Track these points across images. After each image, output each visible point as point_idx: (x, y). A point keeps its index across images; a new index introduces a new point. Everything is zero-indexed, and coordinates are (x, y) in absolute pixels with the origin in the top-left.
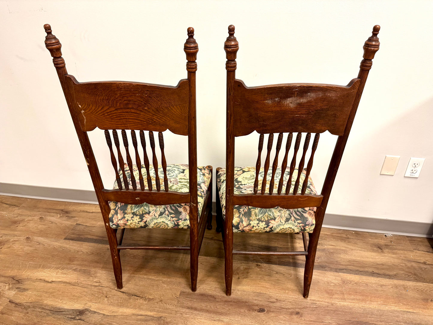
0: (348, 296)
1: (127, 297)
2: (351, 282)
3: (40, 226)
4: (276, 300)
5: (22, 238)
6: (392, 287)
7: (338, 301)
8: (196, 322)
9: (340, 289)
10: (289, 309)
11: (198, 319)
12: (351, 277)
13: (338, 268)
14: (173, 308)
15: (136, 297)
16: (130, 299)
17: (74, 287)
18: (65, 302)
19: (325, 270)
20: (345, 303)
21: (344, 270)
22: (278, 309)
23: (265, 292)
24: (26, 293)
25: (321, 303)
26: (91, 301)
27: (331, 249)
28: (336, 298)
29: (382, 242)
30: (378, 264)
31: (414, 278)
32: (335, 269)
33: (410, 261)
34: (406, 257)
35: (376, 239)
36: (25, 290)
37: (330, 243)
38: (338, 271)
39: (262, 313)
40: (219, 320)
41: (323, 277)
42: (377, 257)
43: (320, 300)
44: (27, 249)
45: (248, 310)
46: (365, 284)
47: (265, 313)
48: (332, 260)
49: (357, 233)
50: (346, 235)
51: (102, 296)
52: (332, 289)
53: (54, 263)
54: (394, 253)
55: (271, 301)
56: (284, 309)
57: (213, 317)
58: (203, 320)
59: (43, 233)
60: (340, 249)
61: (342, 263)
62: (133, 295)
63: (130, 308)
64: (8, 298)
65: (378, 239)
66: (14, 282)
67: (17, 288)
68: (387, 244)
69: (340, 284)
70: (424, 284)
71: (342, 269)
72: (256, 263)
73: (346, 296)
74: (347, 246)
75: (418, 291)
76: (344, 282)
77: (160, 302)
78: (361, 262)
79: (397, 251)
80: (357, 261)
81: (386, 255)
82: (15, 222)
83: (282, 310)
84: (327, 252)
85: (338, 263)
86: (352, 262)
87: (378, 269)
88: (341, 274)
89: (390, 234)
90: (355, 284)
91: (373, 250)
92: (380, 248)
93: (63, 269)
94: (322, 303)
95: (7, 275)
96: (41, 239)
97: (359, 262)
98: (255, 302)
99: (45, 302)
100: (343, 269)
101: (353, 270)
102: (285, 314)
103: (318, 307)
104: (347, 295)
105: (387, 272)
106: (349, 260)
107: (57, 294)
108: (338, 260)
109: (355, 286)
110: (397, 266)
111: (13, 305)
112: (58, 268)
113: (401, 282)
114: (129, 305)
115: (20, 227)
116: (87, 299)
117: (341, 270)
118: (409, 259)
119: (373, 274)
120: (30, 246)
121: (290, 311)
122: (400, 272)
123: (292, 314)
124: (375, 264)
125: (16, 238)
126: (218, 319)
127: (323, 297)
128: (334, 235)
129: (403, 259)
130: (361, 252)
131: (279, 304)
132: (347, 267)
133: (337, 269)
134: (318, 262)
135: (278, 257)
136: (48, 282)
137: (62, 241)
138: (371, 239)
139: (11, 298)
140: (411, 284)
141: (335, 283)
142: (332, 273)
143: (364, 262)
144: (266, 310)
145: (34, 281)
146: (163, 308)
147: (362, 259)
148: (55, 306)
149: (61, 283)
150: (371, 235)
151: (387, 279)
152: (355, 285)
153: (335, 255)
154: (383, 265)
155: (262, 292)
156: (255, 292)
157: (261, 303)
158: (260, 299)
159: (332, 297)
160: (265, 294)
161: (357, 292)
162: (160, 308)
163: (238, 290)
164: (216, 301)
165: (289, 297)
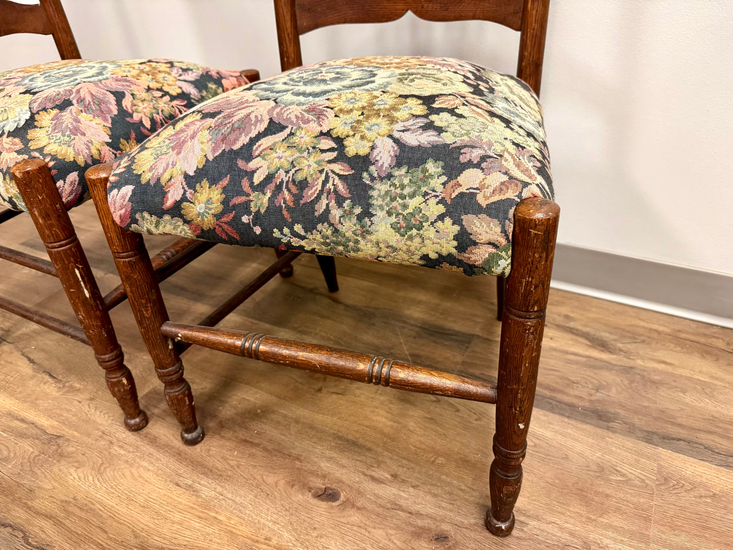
0: (664, 533)
1: (31, 373)
2: (695, 486)
4: (392, 476)
7: (615, 540)
8: (128, 474)
9: (642, 500)
10: (419, 514)
11: (139, 466)
12: (700, 469)
13: (660, 431)
14: (104, 423)
15: (47, 377)
19: (608, 428)
21: (682, 442)
22: (381, 506)
23: (369, 445)
25: (544, 526)
27: (655, 371)
28: (610, 526)
32: (648, 432)
37: (661, 354)
38: (656, 439)
39: (324, 505)
40: (189, 487)
41: (592, 447)
43: (545, 517)
45: (288, 483)
47: (332, 507)
48: (646, 404)
52: (608, 492)
55: (373, 474)
56: (403, 510)
57: (180, 475)
58: (147, 475)
60: (689, 379)
61: (679, 421)
62: (44, 372)
63: (15, 397)
69: (647, 485)
71: (674, 439)
74: (720, 374)
76: (666, 480)
77: (87, 402)
83: (393, 513)
84: (638, 376)
85: (663, 416)
86: (721, 425)
88: (664, 453)
90: (710, 497)
94: (549, 528)
98: (322, 465)
100: (679, 440)
101: (717, 448)
102: (397, 528)
103: (525, 539)
104: (662, 528)
106: (712, 416)
108: (671, 407)
109: (707, 504)
114: (19, 390)
117: (668, 440)
121: (419, 522)
123: (419, 533)
126: (190, 482)
127: (560, 509)
128: (683, 335)
131: (395, 491)
132: (698, 435)
133: (654, 433)
134: (593, 398)
135: (463, 362)
141: (630, 475)
142: (630, 443)
144: (342, 498)
146: (82, 416)
152: (709, 500)
153: (663, 392)
155: (361, 441)
156: (340, 438)
157: (338, 473)
158: (344, 461)
159: (595, 520)
160: (369, 450)
161: (709, 528)
162: (75, 415)
163: (297, 421)
164: (219, 434)
165: (439, 479)
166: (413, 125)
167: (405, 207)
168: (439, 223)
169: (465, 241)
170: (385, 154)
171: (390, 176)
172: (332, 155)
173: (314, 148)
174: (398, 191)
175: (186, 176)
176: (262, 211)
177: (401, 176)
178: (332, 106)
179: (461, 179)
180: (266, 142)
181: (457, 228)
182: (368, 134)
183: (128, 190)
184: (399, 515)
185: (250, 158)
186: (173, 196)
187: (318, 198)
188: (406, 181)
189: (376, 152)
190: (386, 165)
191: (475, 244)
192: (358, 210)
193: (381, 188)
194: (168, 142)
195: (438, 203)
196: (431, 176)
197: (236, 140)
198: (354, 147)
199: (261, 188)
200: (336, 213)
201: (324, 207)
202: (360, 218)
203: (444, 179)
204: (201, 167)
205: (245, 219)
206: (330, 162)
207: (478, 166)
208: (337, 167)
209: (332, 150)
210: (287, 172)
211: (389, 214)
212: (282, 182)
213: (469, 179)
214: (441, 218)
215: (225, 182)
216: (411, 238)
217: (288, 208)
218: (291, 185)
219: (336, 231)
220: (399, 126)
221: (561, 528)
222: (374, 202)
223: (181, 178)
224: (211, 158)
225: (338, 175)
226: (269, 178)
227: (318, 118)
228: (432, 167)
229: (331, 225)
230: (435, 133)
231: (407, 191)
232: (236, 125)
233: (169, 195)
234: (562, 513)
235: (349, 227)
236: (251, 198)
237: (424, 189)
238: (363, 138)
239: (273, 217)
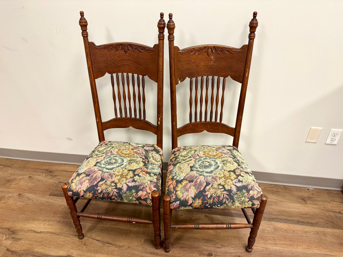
0: (279, 242)
1: (102, 245)
2: (281, 229)
3: (29, 184)
4: (221, 245)
5: (15, 195)
6: (314, 234)
7: (271, 246)
9: (273, 236)
10: (232, 253)
12: (281, 225)
14: (139, 253)
15: (108, 244)
16: (104, 246)
17: (58, 236)
18: (51, 250)
20: (277, 248)
22: (223, 254)
23: (212, 239)
24: (20, 242)
25: (257, 248)
26: (72, 248)
28: (269, 243)
29: (305, 195)
30: (302, 214)
31: (332, 225)
32: (268, 218)
33: (328, 211)
34: (324, 208)
35: (300, 192)
36: (19, 239)
38: (271, 220)
42: (302, 208)
43: (257, 245)
44: (20, 204)
45: (199, 255)
46: (293, 231)
49: (285, 187)
50: (277, 189)
51: (81, 244)
52: (266, 236)
53: (42, 216)
54: (315, 204)
55: (217, 246)
56: (228, 253)
59: (32, 190)
60: (272, 201)
61: (274, 213)
62: (106, 243)
63: (104, 254)
64: (6, 247)
65: (302, 192)
66: (10, 232)
67: (13, 238)
68: (309, 196)
69: (273, 232)
70: (340, 230)
71: (274, 219)
72: (205, 214)
73: (277, 242)
74: (277, 198)
75: (335, 236)
76: (276, 229)
77: (129, 249)
78: (289, 212)
79: (317, 202)
80: (285, 212)
81: (309, 206)
82: (9, 181)
83: (226, 254)
85: (270, 214)
86: (282, 213)
87: (302, 218)
88: (273, 223)
89: (311, 187)
90: (284, 231)
91: (299, 201)
92: (304, 200)
93: (49, 221)
94: (258, 248)
95: (4, 227)
96: (31, 196)
97: (287, 212)
98: (204, 248)
99: (36, 250)
100: (275, 219)
101: (282, 219)
105: (310, 221)
106: (279, 211)
107: (45, 243)
108: (271, 210)
109: (284, 233)
110: (318, 215)
111: (10, 253)
112: (45, 220)
113: (321, 229)
114: (103, 251)
115: (13, 185)
116: (70, 247)
118: (327, 209)
119: (298, 222)
120: (22, 201)
121: (233, 255)
122: (320, 220)
124: (300, 214)
125: (10, 195)
128: (267, 189)
129: (322, 209)
130: (289, 203)
131: (224, 249)
132: (278, 216)
133: (270, 218)
136: (38, 232)
137: (48, 197)
138: (297, 192)
139: (8, 247)
140: (329, 230)
141: (269, 230)
142: (266, 222)
143: (291, 212)
144: (214, 254)
145: (26, 232)
146: (131, 254)
147: (290, 210)
148: (44, 253)
149: (48, 233)
150: (296, 189)
151: (310, 227)
152: (284, 232)
153: (268, 207)
154: (306, 214)
155: (210, 239)
156: (204, 239)
157: (209, 249)
158: (209, 245)
159: (266, 243)
160: (213, 240)
161: (286, 238)
162: (128, 254)
163: (191, 238)
164: (173, 247)
165: (232, 243)
166: (236, 181)
167: (241, 199)
168: (248, 202)
169: (253, 204)
170: (234, 189)
171: (237, 194)
172: (223, 190)
173: (218, 188)
174: (239, 196)
175: (192, 198)
176: (211, 203)
177: (239, 193)
178: (217, 176)
179: (250, 193)
180: (208, 188)
181: (252, 203)
182: (229, 184)
183: (178, 202)
184: (228, 254)
185: (205, 192)
186: (190, 202)
187: (223, 199)
188: (240, 194)
189: (232, 188)
190: (235, 191)
191: (255, 205)
192: (232, 201)
193: (236, 196)
194: (183, 189)
195: (247, 198)
196: (245, 193)
197: (201, 188)
198: (227, 187)
199: (210, 198)
200: (227, 202)
201: (225, 201)
202: (232, 202)
203: (247, 193)
204: (195, 195)
205: (207, 205)
206: (223, 191)
207: (251, 190)
208: (225, 192)
209: (222, 188)
210: (215, 194)
211: (238, 201)
212: (214, 197)
213: (251, 193)
214: (249, 201)
215: (202, 198)
216: (243, 205)
217: (217, 202)
218: (216, 197)
219: (227, 205)
220: (234, 182)
221: (261, 247)
222: (235, 199)
223: (191, 198)
224: (197, 193)
225: (226, 194)
226: (211, 196)
227: (216, 180)
228: (244, 191)
229: (226, 204)
230: (241, 183)
231: (241, 196)
232: (199, 184)
233: (189, 202)
234: (259, 243)
235: (230, 204)
236: (208, 201)
237: (244, 196)
238: (228, 185)
239: (214, 204)
